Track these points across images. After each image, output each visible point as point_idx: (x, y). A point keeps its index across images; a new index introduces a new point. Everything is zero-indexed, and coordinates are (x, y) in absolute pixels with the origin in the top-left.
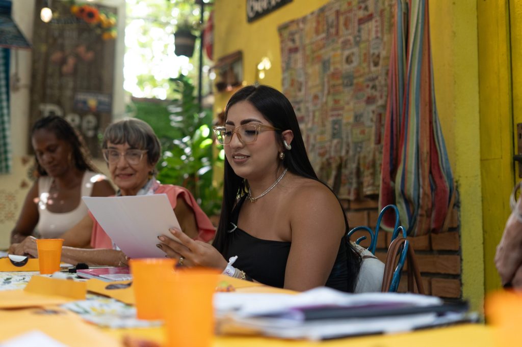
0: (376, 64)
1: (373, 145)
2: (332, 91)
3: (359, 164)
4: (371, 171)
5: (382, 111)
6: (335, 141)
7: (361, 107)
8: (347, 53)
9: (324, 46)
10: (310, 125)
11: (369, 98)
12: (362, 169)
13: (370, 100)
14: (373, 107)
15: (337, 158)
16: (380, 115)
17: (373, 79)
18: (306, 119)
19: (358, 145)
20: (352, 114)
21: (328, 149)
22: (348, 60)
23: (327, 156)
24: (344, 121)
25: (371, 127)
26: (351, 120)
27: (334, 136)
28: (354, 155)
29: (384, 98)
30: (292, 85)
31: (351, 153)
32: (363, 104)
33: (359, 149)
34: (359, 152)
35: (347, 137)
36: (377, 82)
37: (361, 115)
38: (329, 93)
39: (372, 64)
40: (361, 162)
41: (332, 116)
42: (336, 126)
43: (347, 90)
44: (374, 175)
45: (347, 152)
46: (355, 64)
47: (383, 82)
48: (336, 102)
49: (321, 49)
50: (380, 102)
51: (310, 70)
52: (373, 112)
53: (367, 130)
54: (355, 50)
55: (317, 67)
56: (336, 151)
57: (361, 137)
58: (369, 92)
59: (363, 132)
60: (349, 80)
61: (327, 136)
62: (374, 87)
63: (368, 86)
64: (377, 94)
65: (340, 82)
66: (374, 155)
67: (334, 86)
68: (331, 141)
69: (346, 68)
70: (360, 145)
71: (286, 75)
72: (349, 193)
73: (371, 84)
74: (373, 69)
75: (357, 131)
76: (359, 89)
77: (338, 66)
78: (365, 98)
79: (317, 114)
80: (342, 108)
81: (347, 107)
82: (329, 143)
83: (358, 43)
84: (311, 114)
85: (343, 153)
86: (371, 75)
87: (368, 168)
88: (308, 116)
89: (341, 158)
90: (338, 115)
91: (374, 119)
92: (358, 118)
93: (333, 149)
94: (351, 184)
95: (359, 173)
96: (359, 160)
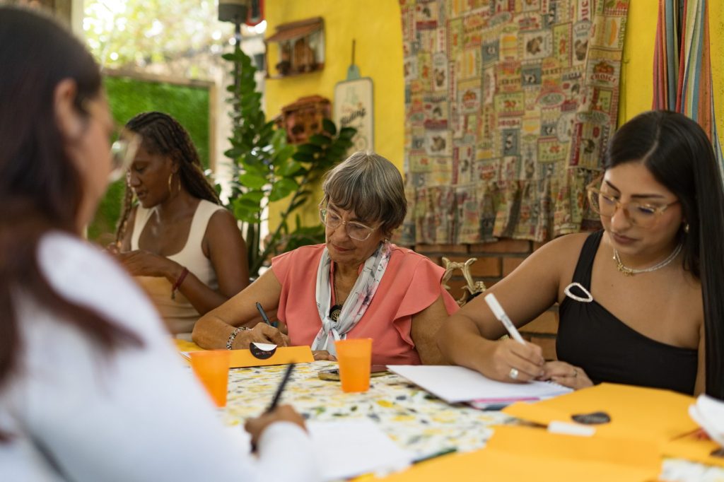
0: (581, 57)
1: (567, 167)
2: (502, 88)
3: (549, 193)
4: (565, 202)
5: (583, 120)
6: (508, 159)
7: (554, 114)
8: (528, 37)
9: (486, 24)
10: (459, 134)
11: (567, 102)
12: (553, 200)
13: (568, 106)
14: (571, 116)
15: (513, 183)
16: (581, 125)
17: (576, 77)
18: (453, 125)
19: (547, 166)
20: (538, 124)
21: (497, 169)
22: (531, 47)
23: (495, 179)
24: (524, 132)
25: (567, 142)
26: (537, 132)
27: (506, 151)
28: (542, 181)
29: (588, 103)
30: (425, 74)
31: (536, 177)
32: (557, 111)
33: (549, 172)
34: (549, 176)
35: (530, 155)
36: (580, 81)
37: (553, 126)
38: (497, 91)
39: (575, 56)
40: (552, 189)
41: (503, 123)
42: (510, 139)
43: (529, 89)
44: (569, 207)
45: (529, 175)
46: (543, 54)
47: (588, 81)
48: (508, 104)
49: (480, 28)
50: (582, 108)
51: (459, 57)
52: (572, 122)
53: (562, 147)
54: (543, 34)
55: (474, 53)
56: (511, 174)
57: (552, 156)
58: (569, 94)
59: (555, 149)
60: (533, 76)
61: (496, 151)
62: (575, 88)
63: (566, 86)
64: (579, 97)
65: (516, 76)
66: (569, 180)
67: (506, 82)
68: (502, 159)
69: (527, 57)
70: (551, 166)
71: (413, 59)
72: (533, 233)
73: (572, 84)
74: (576, 63)
75: (545, 147)
76: (552, 89)
77: (514, 54)
78: (561, 103)
79: (472, 119)
80: (521, 114)
81: (528, 113)
82: (498, 161)
83: (549, 25)
84: (462, 118)
85: (523, 176)
86: (572, 71)
87: (561, 199)
88: (456, 121)
89: (518, 182)
90: (514, 123)
91: (572, 131)
92: (547, 129)
93: (504, 170)
94: (535, 219)
95: (549, 206)
96: (549, 187)
